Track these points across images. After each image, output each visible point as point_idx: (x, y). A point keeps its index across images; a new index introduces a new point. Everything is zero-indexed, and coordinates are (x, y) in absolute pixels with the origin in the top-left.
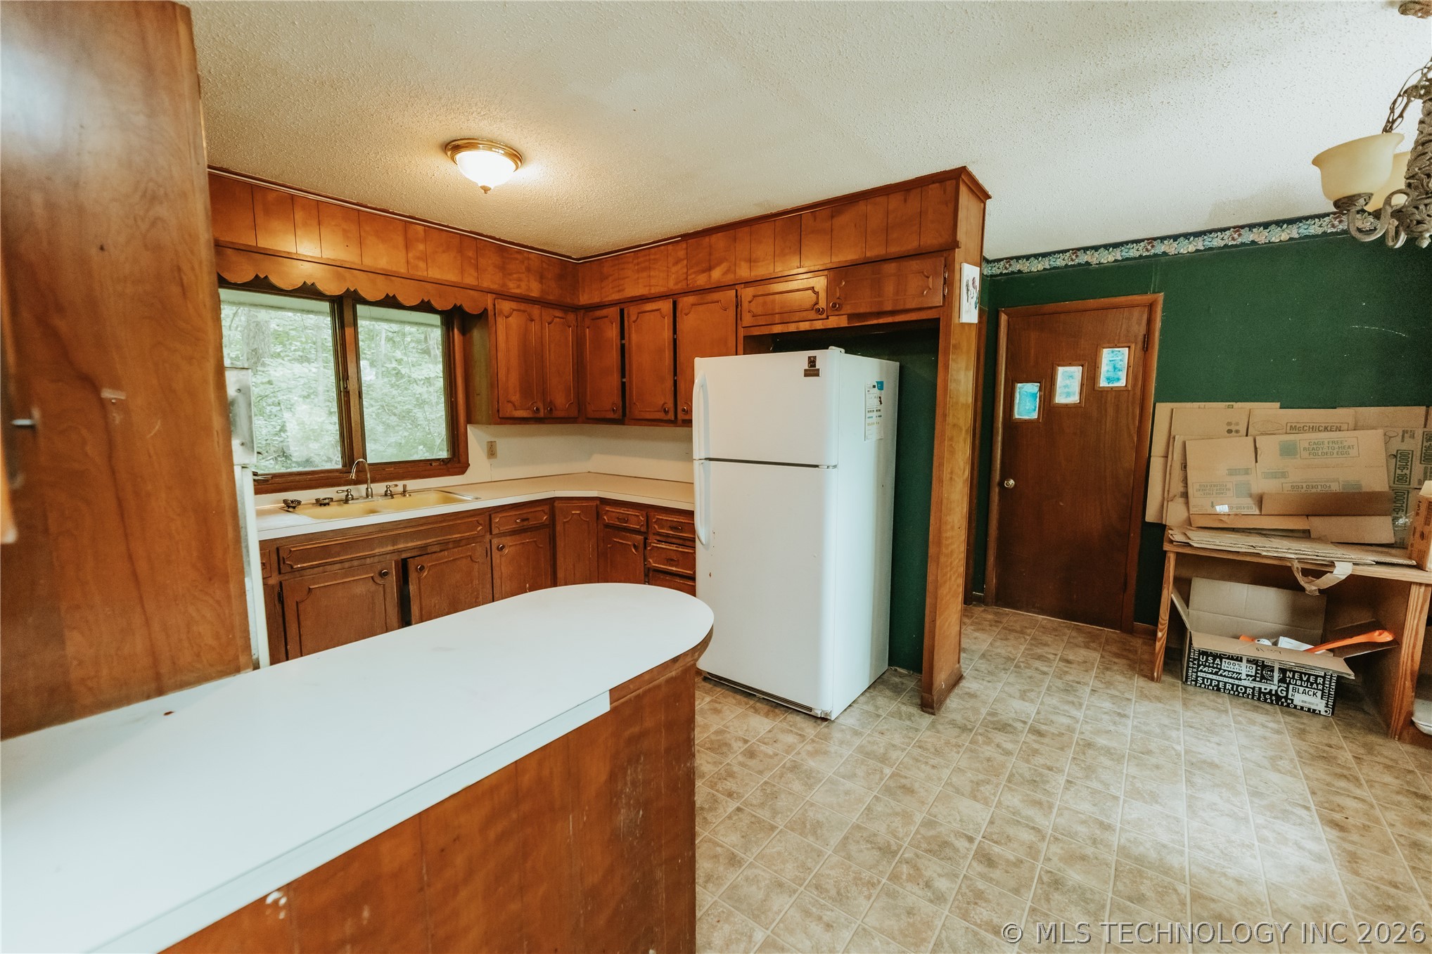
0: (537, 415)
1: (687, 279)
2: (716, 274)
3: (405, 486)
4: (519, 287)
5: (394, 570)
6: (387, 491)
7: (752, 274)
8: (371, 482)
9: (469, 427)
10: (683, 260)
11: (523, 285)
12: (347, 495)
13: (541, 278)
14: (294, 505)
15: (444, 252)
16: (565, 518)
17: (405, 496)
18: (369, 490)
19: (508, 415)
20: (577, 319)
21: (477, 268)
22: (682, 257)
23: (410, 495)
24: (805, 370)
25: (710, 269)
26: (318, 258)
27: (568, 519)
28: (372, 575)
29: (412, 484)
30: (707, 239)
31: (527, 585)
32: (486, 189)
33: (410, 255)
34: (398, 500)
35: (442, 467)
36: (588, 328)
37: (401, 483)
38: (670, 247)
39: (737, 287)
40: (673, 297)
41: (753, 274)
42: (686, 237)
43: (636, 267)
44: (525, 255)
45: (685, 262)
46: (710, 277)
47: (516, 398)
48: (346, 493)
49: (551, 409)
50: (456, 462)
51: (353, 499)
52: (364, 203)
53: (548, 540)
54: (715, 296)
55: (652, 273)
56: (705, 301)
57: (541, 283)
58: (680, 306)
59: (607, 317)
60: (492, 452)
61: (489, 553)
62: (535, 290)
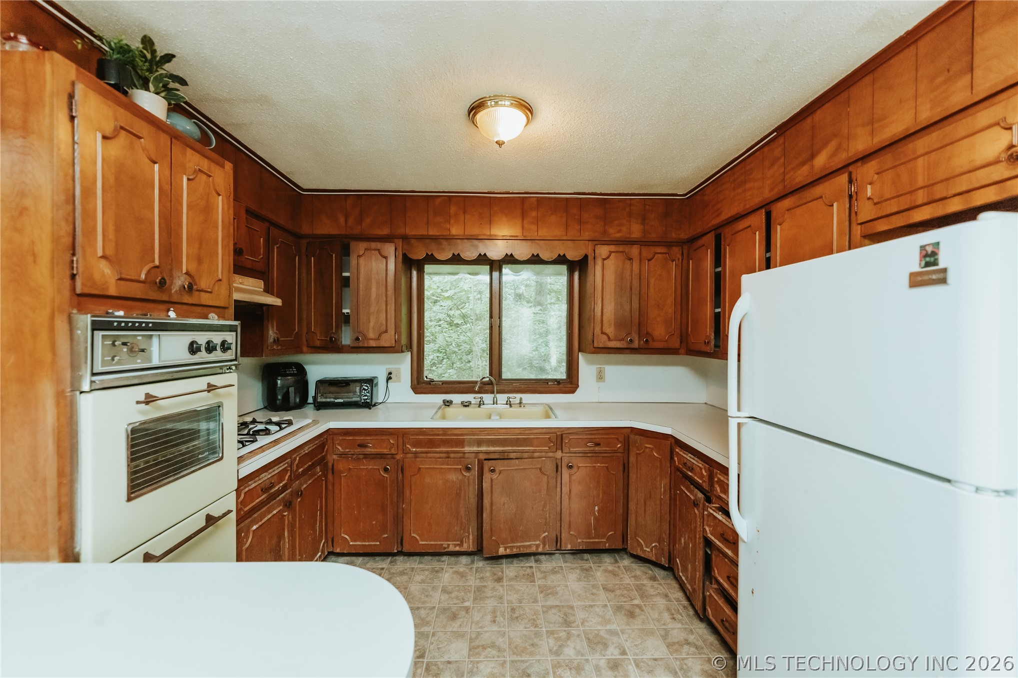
0: (632, 346)
1: (784, 180)
2: (821, 160)
3: (521, 399)
4: (619, 231)
5: (477, 466)
6: (507, 401)
7: (874, 142)
8: (497, 393)
9: (580, 355)
10: (779, 158)
11: (624, 229)
12: (480, 401)
13: (644, 220)
14: (448, 404)
15: (552, 214)
16: (638, 450)
17: (521, 406)
18: (495, 399)
19: (601, 345)
20: (682, 253)
21: (580, 222)
22: (779, 156)
23: (524, 406)
24: (912, 275)
25: (812, 157)
26: (462, 235)
27: (641, 451)
28: (460, 467)
29: (528, 398)
30: (809, 120)
31: (596, 508)
32: (500, 144)
33: (525, 222)
34: (516, 410)
35: (555, 386)
36: (691, 260)
37: (518, 396)
38: (766, 149)
39: (851, 168)
40: (767, 208)
41: (877, 140)
42: (782, 129)
43: (733, 185)
44: (628, 202)
45: (782, 160)
46: (812, 167)
47: (610, 330)
48: (480, 400)
49: (647, 341)
50: (569, 384)
51: (484, 404)
52: (492, 191)
53: (621, 468)
54: (818, 190)
55: (748, 186)
56: (805, 201)
57: (643, 224)
58: (774, 215)
59: (704, 245)
60: (600, 377)
61: (560, 469)
62: (636, 231)
